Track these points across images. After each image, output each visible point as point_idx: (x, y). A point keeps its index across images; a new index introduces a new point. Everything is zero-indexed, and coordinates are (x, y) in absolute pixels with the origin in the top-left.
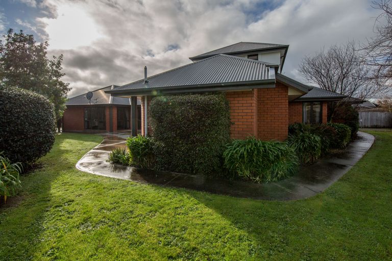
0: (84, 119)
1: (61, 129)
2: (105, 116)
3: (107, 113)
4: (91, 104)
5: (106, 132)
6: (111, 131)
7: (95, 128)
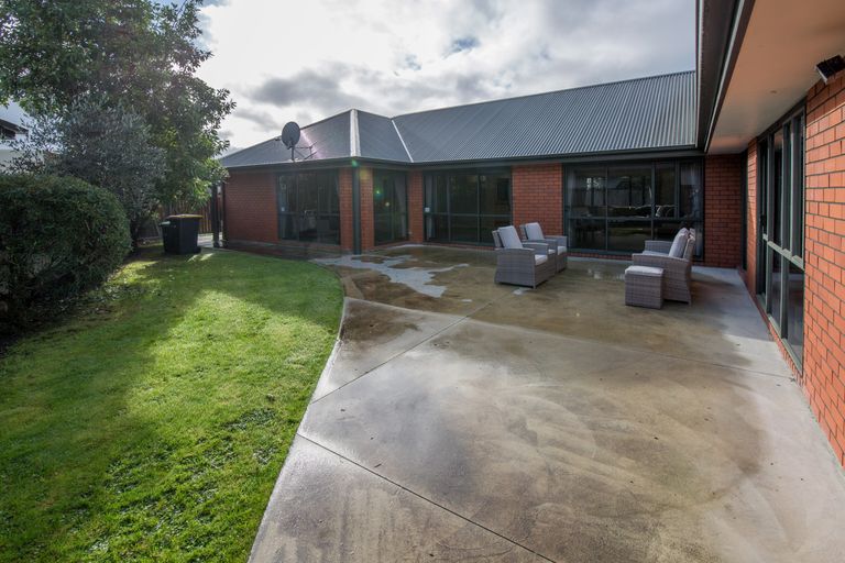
0: (279, 209)
1: (221, 236)
2: (336, 199)
3: (344, 188)
4: (296, 160)
5: (341, 253)
6: (357, 249)
7: (308, 235)
